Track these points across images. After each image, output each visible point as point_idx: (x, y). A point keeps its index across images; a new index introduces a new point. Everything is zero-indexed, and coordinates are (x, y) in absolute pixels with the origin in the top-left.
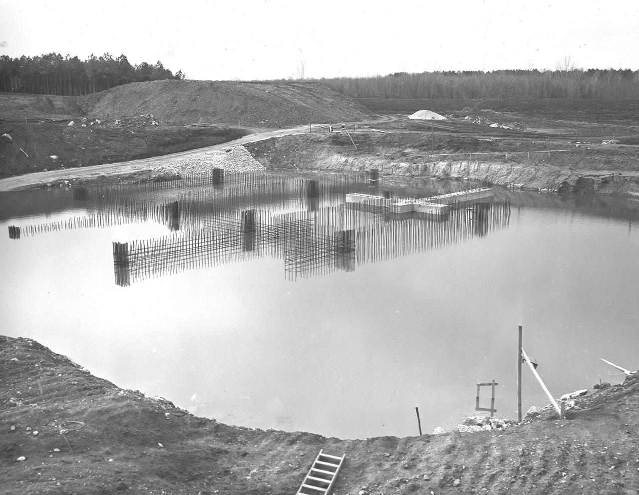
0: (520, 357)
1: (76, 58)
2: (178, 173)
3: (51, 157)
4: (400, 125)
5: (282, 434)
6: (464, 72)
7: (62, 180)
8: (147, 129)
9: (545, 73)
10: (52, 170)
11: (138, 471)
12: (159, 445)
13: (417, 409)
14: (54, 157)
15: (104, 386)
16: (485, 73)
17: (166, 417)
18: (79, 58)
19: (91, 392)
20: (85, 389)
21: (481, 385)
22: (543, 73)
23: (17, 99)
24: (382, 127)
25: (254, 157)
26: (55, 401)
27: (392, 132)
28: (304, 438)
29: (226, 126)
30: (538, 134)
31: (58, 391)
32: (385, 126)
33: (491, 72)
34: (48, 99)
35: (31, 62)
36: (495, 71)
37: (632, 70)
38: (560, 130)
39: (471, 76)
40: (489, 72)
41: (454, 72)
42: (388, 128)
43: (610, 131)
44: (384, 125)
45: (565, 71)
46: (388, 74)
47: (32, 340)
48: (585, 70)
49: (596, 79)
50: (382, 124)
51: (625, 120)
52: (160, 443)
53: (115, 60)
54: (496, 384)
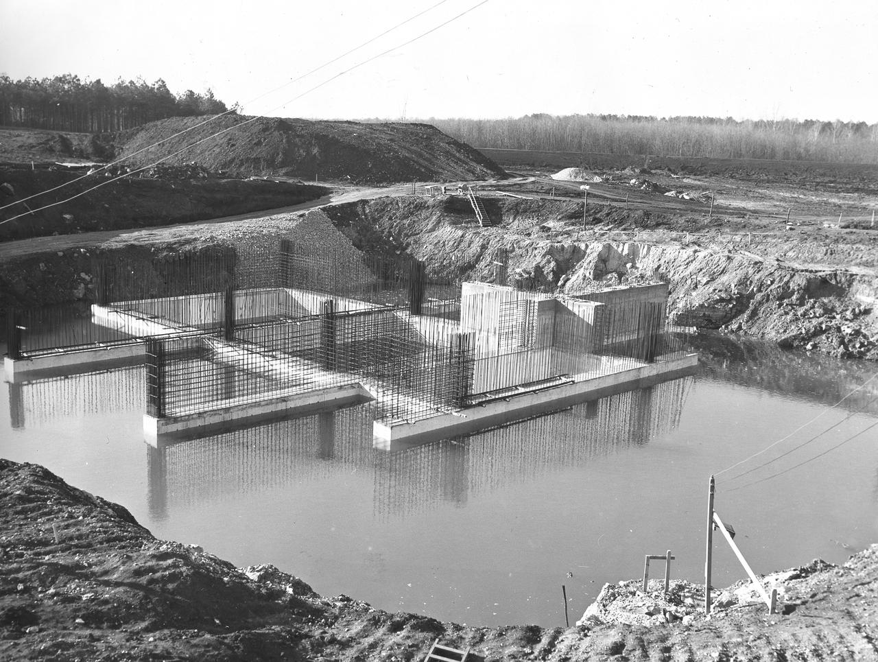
0: (712, 521)
1: (98, 81)
2: (232, 244)
3: (65, 216)
4: (540, 186)
5: (382, 615)
6: (630, 117)
7: (77, 247)
8: (193, 182)
9: (743, 122)
10: (65, 234)
11: (190, 657)
12: (215, 623)
13: (564, 587)
14: (67, 216)
15: (140, 537)
16: (659, 119)
17: (226, 584)
18: (102, 82)
19: (123, 544)
20: (115, 539)
21: (651, 558)
22: (740, 123)
23: (20, 136)
24: (516, 189)
25: (336, 225)
26: (75, 554)
27: (530, 197)
28: (413, 622)
29: (300, 182)
30: (735, 209)
31: (78, 540)
32: (520, 188)
33: (667, 119)
34: (61, 137)
35: (39, 85)
36: (673, 117)
37: (867, 123)
38: (764, 205)
39: (639, 122)
40: (664, 118)
41: (615, 116)
42: (523, 192)
43: (834, 208)
44: (517, 186)
45: (772, 122)
46: (522, 115)
47: (41, 467)
48: (802, 120)
49: (816, 134)
50: (515, 185)
51: (856, 194)
52: (217, 619)
53: (150, 85)
54: (673, 558)
